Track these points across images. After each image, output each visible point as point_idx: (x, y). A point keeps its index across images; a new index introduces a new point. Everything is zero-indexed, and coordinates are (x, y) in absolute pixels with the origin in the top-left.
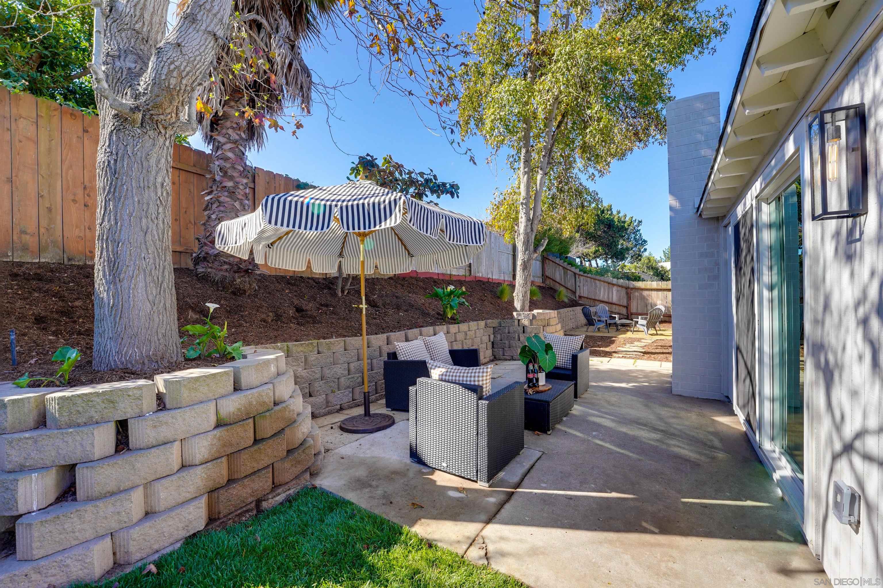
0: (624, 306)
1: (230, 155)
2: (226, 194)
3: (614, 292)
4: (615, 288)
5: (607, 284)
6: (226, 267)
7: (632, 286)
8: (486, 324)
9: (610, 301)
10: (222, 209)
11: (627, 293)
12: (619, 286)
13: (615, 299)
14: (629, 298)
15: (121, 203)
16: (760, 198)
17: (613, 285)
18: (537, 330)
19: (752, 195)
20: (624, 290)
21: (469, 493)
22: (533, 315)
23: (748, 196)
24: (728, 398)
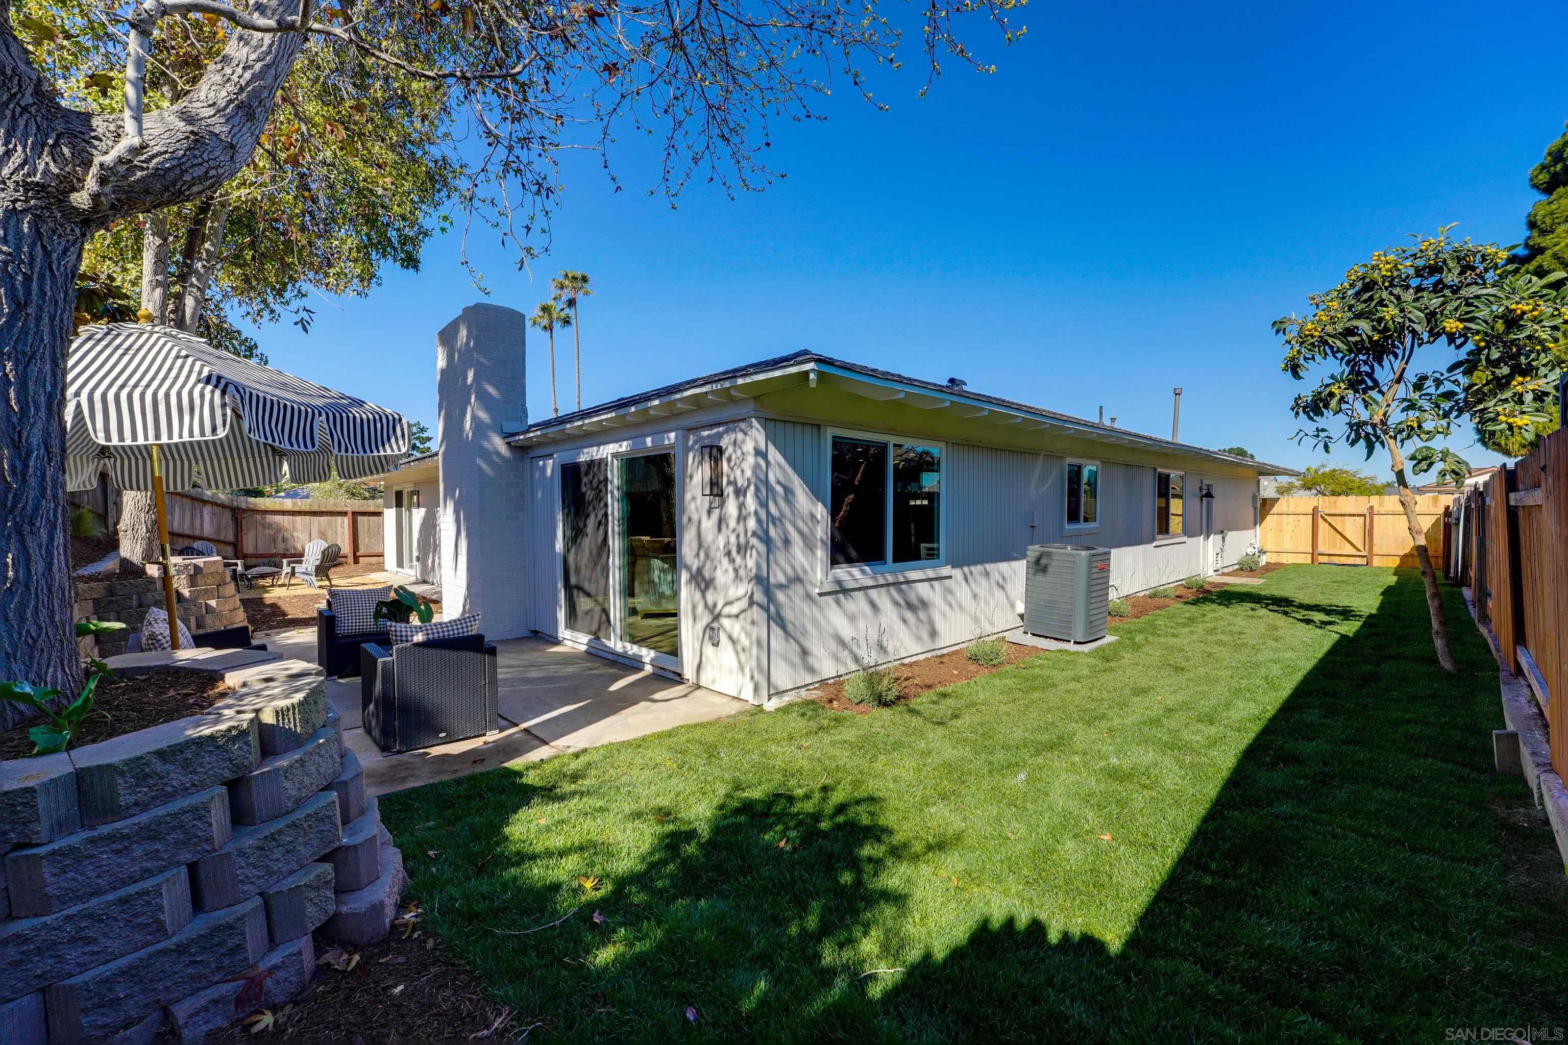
0: (228, 543)
5: (189, 501)
7: (244, 506)
9: (197, 533)
11: (235, 519)
12: (217, 505)
14: (238, 529)
15: (34, 369)
16: (615, 455)
17: (205, 502)
18: (208, 594)
19: (607, 451)
20: (228, 514)
21: (494, 742)
22: (196, 567)
23: (596, 448)
24: (536, 632)
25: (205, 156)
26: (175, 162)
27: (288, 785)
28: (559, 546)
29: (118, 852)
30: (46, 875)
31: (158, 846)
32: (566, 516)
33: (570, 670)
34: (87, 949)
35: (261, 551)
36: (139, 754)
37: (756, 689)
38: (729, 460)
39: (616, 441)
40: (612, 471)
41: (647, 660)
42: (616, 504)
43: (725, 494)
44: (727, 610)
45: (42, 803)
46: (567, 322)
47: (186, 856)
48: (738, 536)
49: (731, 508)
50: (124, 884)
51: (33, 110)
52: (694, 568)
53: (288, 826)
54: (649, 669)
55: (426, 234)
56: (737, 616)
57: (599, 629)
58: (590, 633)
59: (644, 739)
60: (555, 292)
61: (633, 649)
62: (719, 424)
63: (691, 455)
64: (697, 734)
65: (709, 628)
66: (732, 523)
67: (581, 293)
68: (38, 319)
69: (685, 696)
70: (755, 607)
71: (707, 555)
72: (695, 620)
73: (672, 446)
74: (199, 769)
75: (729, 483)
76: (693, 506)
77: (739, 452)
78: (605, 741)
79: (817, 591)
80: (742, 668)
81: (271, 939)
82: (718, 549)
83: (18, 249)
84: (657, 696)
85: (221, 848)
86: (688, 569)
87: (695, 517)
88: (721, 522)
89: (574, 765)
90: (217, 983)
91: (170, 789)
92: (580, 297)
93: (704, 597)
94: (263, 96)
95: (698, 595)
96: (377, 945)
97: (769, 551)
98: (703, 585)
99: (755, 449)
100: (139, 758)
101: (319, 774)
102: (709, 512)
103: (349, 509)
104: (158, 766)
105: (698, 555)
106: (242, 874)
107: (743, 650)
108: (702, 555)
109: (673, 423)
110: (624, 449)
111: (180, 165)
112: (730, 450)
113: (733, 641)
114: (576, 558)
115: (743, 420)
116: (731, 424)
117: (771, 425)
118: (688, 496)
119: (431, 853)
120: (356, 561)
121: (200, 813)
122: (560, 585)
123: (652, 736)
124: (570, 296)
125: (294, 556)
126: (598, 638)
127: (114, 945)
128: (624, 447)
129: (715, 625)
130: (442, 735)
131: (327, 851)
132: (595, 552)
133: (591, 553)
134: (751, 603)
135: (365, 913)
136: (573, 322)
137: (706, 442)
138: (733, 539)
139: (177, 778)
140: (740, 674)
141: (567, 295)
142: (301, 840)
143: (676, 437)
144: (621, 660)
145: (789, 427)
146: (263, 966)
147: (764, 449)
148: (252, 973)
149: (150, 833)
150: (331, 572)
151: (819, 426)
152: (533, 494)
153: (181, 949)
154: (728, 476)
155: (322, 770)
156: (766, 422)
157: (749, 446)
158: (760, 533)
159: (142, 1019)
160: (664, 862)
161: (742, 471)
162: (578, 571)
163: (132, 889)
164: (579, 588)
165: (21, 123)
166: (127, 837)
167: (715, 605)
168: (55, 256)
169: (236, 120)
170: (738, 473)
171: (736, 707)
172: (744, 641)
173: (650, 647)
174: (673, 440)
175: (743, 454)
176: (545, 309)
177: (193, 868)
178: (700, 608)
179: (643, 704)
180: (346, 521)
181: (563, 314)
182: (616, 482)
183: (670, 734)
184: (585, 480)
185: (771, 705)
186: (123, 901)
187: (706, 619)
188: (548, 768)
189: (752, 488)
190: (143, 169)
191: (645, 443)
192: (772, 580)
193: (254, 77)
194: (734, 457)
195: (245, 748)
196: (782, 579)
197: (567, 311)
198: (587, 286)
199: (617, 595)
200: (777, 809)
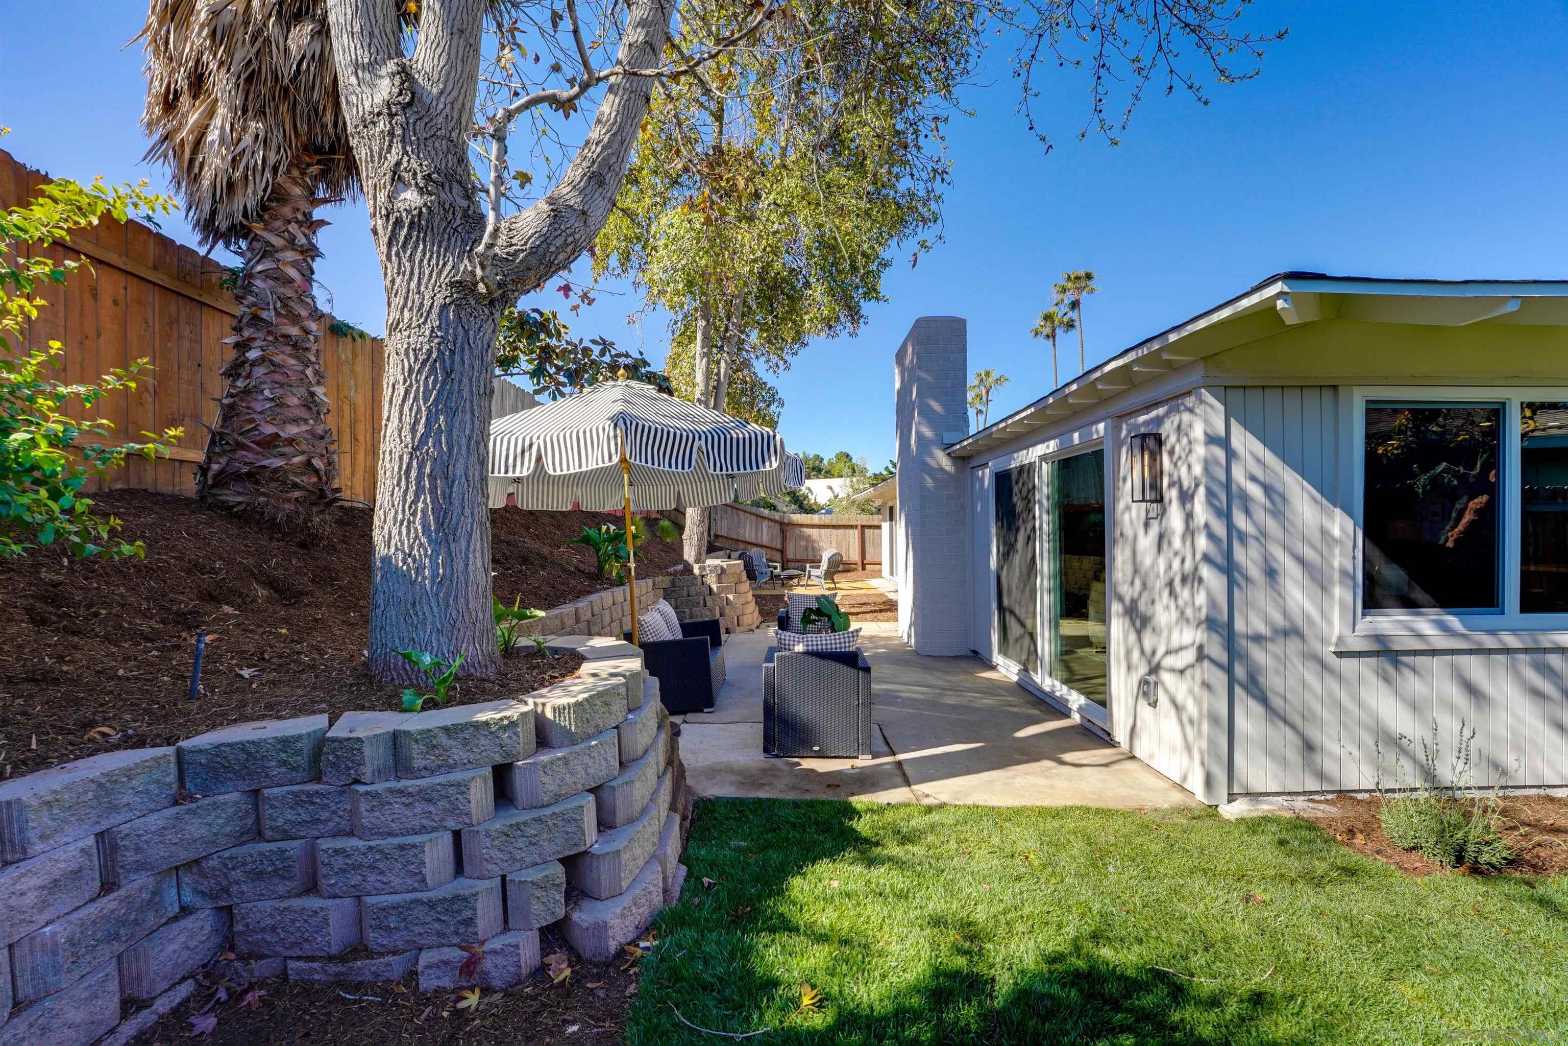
0: (778, 550)
1: (293, 273)
2: (288, 349)
3: (765, 530)
4: (766, 522)
6: (297, 494)
7: (787, 521)
8: (654, 584)
9: (759, 542)
10: (278, 377)
11: (783, 532)
12: (771, 520)
13: (765, 540)
14: (784, 539)
15: (457, 419)
16: (1043, 458)
17: (764, 518)
18: (728, 590)
19: (1034, 454)
20: (778, 526)
21: (862, 768)
22: (722, 568)
23: (1025, 452)
24: (975, 652)
25: (563, 227)
26: (542, 239)
27: (546, 779)
28: (993, 563)
29: (407, 805)
30: (363, 809)
31: (432, 809)
32: (1000, 528)
33: (989, 701)
34: (379, 878)
35: (798, 557)
36: (430, 727)
37: (1209, 782)
38: (1171, 453)
39: (1043, 442)
40: (1040, 477)
41: (1074, 707)
42: (1045, 517)
43: (1166, 500)
44: (1169, 661)
45: (367, 751)
46: (1070, 325)
47: (451, 823)
48: (1183, 561)
49: (1175, 519)
50: (408, 834)
51: (460, 229)
52: (1127, 600)
53: (534, 819)
54: (1076, 718)
55: (886, 265)
56: (1182, 672)
57: (1028, 659)
58: (1020, 662)
59: (1019, 812)
60: (1057, 297)
61: (1062, 690)
62: (1157, 405)
63: (1124, 450)
64: (1092, 825)
65: (1144, 682)
66: (1177, 543)
67: (1084, 293)
68: (460, 381)
69: (1106, 765)
70: (1206, 663)
71: (1144, 586)
72: (1129, 668)
73: (1101, 441)
74: (475, 750)
75: (1171, 485)
76: (1126, 517)
77: (1185, 441)
78: (970, 801)
79: (1332, 649)
80: (1188, 748)
81: (506, 921)
82: (1158, 576)
83: (447, 333)
84: (1069, 757)
85: (479, 824)
86: (1121, 599)
87: (1129, 532)
88: (1162, 540)
89: (919, 821)
90: (455, 945)
91: (451, 761)
92: (1084, 297)
93: (1140, 639)
94: (611, 162)
95: (1132, 637)
96: (596, 965)
97: (1231, 584)
98: (1138, 623)
99: (1206, 434)
100: (429, 731)
101: (588, 774)
102: (1147, 525)
103: (859, 523)
104: (443, 740)
105: (1132, 583)
106: (487, 853)
107: (1191, 721)
108: (1138, 583)
109: (1102, 412)
110: (1051, 450)
111: (546, 239)
112: (1173, 438)
113: (1178, 708)
114: (1008, 574)
115: (1189, 393)
116: (1174, 401)
117: (1236, 397)
118: (1121, 505)
119: (706, 880)
120: (864, 569)
121: (462, 787)
122: (994, 606)
123: (1032, 809)
124: (1072, 299)
125: (813, 561)
126: (1026, 670)
127: (396, 882)
128: (1052, 446)
129: (1152, 679)
130: (816, 748)
131: (572, 853)
132: (1025, 572)
133: (1021, 572)
134: (1201, 655)
135: (587, 929)
136: (1077, 324)
137: (1143, 430)
138: (1176, 564)
139: (459, 754)
140: (1185, 757)
141: (1069, 297)
142: (545, 835)
143: (1105, 428)
144: (1048, 700)
145: (1273, 397)
146: (488, 947)
147: (1222, 432)
148: (478, 949)
149: (426, 796)
150: (836, 577)
151: (1335, 387)
152: (973, 506)
153: (431, 905)
154: (1170, 476)
155: (591, 771)
156: (1224, 392)
157: (1198, 431)
158: (1219, 560)
159: (404, 951)
160: (916, 1016)
161: (1189, 467)
162: (1010, 591)
163: (410, 840)
164: (1012, 612)
165: (453, 240)
166: (410, 794)
167: (1154, 653)
168: (471, 332)
169: (588, 191)
170: (1184, 470)
171: (1176, 797)
172: (1191, 708)
173: (1081, 691)
174: (1102, 433)
175: (1190, 442)
176: (1048, 317)
177: (457, 836)
178: (1136, 654)
179: (1047, 763)
180: (856, 533)
181: (1066, 319)
182: (1045, 490)
183: (1056, 814)
184: (1016, 489)
185: (1232, 811)
186: (402, 847)
187: (1143, 669)
188: (889, 816)
189: (1202, 491)
190: (523, 251)
191: (1072, 439)
192: (1240, 625)
193: (604, 149)
194: (1177, 448)
195: (515, 737)
196: (1260, 627)
197: (1070, 314)
198: (1092, 284)
199: (1046, 624)
200: (1148, 1001)
